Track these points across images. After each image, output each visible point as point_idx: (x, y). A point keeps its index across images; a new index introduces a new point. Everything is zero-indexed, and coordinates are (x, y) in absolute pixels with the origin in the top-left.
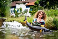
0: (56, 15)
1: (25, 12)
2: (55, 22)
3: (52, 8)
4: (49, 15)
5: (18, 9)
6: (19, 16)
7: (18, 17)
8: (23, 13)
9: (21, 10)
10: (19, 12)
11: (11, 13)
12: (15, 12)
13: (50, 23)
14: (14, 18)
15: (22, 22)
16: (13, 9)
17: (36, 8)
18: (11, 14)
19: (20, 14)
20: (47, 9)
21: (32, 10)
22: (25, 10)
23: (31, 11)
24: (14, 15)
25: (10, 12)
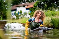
0: (53, 15)
1: (25, 14)
3: (49, 9)
4: (47, 16)
5: (19, 12)
6: (20, 17)
7: (19, 19)
8: (23, 15)
9: (21, 12)
10: (20, 14)
11: (13, 16)
12: (15, 14)
14: (15, 20)
16: (14, 12)
17: (35, 10)
18: (12, 17)
19: (20, 16)
21: (31, 12)
22: (25, 12)
23: (31, 13)
24: (15, 17)
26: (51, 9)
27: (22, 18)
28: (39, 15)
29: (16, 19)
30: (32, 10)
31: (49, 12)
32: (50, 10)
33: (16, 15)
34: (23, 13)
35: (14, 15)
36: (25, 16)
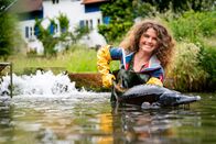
0: (207, 31)
1: (84, 30)
2: (208, 59)
3: (189, 5)
4: (180, 36)
5: (53, 23)
6: (59, 48)
7: (54, 53)
8: (75, 35)
10: (58, 34)
11: (26, 40)
12: (39, 33)
13: (186, 68)
14: (39, 60)
15: (74, 72)
16: (31, 23)
17: (128, 10)
18: (26, 45)
19: (62, 39)
20: (169, 13)
21: (109, 19)
22: (82, 22)
23: (108, 26)
24: (38, 46)
25: (18, 35)
26: (200, 6)
27: (67, 49)
28: (149, 40)
29: (43, 57)
30: (111, 14)
31: (189, 19)
32: (193, 8)
33: (39, 37)
34: (71, 29)
35: (34, 37)
36: (81, 42)
